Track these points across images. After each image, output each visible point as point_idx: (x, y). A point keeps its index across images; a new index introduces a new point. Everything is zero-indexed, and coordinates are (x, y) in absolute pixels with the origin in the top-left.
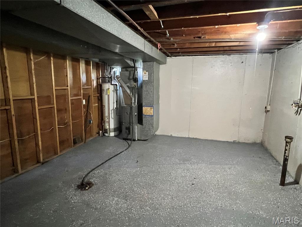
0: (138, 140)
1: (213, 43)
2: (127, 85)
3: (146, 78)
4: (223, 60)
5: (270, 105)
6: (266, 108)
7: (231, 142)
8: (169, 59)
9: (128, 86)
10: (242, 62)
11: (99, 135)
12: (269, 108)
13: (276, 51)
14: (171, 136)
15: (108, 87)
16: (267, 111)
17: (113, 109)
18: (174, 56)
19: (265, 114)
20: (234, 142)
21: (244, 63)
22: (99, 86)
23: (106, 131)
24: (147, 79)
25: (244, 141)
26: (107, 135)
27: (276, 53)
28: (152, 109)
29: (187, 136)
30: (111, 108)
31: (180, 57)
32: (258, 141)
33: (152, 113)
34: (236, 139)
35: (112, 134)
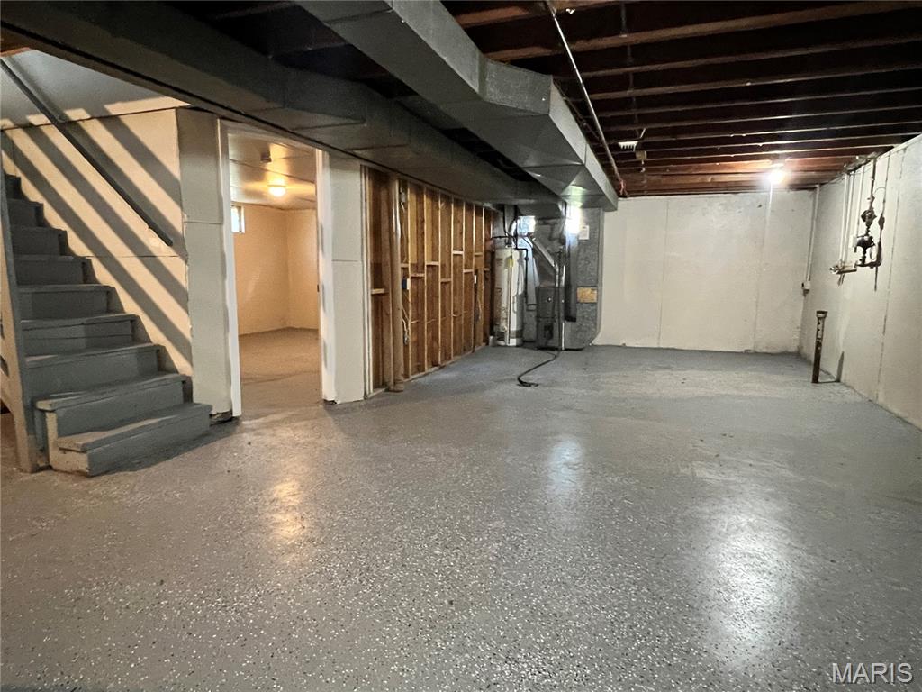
0: (566, 349)
1: (707, 176)
2: (548, 248)
3: (585, 235)
4: (724, 201)
5: (809, 280)
6: (803, 285)
7: (741, 353)
8: (622, 202)
9: (549, 252)
10: (760, 206)
11: (487, 344)
12: (808, 286)
13: (817, 186)
14: (624, 346)
15: (509, 255)
16: (806, 292)
17: (517, 295)
18: (631, 196)
19: (803, 298)
20: (747, 352)
21: (763, 206)
22: (489, 255)
23: (501, 336)
24: (587, 238)
25: (765, 350)
26: (502, 343)
27: (818, 190)
28: (596, 292)
29: (656, 346)
30: (514, 293)
31: (643, 198)
32: (793, 349)
33: (595, 299)
34: (750, 347)
35: (513, 342)
